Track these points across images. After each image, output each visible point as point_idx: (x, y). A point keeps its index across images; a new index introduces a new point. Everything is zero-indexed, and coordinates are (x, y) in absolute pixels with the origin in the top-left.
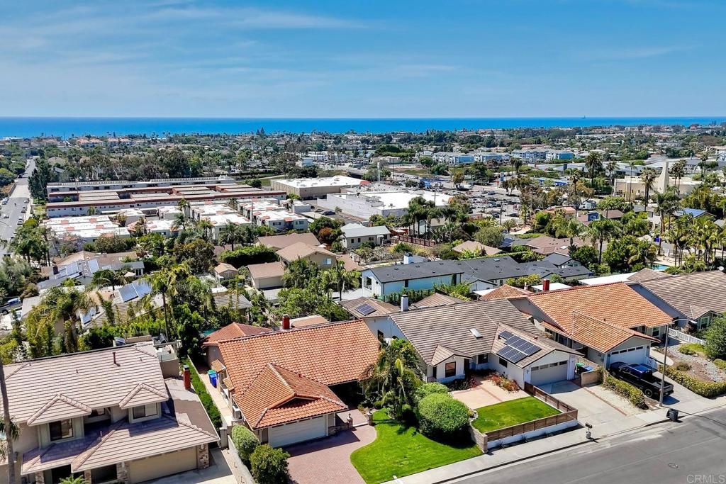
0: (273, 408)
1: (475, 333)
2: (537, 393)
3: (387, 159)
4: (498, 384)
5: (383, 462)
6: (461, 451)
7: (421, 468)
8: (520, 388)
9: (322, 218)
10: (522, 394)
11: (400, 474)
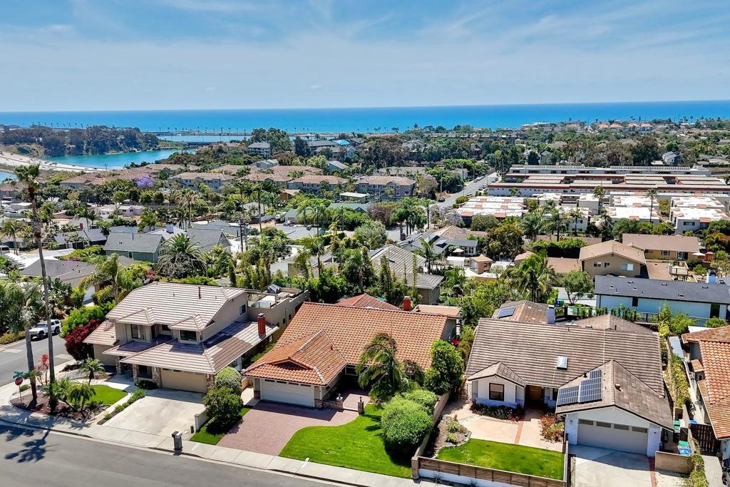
0: (270, 364)
1: (562, 362)
11: (314, 458)
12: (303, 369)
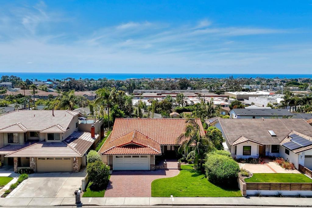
0: (118, 147)
1: (272, 133)
2: (306, 172)
3: (291, 88)
4: (281, 165)
5: (170, 187)
6: (227, 192)
7: (192, 195)
8: (296, 169)
9: (236, 101)
10: (296, 172)
11: (176, 195)
12: (141, 147)
